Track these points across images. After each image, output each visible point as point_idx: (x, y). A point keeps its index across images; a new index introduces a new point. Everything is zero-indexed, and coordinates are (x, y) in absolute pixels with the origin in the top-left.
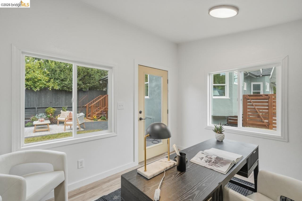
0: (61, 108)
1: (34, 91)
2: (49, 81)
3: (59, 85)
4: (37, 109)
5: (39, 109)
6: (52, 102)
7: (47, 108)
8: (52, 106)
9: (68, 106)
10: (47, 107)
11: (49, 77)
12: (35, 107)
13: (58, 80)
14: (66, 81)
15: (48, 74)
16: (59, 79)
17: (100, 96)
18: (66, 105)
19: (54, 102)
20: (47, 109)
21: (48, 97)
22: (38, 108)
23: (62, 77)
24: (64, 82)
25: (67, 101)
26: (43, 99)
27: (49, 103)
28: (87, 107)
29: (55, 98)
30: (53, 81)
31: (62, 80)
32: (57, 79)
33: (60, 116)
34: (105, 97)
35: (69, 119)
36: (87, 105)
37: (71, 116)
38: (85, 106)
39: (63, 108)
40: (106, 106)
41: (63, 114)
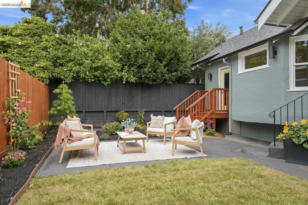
0: (135, 113)
1: (104, 85)
2: (122, 70)
3: (135, 75)
4: (106, 114)
5: (108, 113)
6: (124, 102)
7: (119, 111)
8: (123, 108)
9: (145, 110)
10: (118, 110)
11: (123, 62)
12: (103, 110)
13: (134, 66)
14: (144, 67)
15: (121, 58)
16: (135, 65)
17: (197, 92)
19: (127, 103)
20: (119, 113)
21: (120, 94)
22: (107, 111)
23: (140, 61)
24: (142, 70)
25: (143, 101)
26: (113, 98)
27: (120, 105)
29: (128, 97)
30: (127, 69)
31: (140, 67)
32: (132, 66)
33: (150, 124)
34: (211, 93)
35: (180, 131)
36: (176, 108)
37: (183, 125)
38: (174, 109)
39: (139, 112)
40: (212, 109)
41: (155, 121)
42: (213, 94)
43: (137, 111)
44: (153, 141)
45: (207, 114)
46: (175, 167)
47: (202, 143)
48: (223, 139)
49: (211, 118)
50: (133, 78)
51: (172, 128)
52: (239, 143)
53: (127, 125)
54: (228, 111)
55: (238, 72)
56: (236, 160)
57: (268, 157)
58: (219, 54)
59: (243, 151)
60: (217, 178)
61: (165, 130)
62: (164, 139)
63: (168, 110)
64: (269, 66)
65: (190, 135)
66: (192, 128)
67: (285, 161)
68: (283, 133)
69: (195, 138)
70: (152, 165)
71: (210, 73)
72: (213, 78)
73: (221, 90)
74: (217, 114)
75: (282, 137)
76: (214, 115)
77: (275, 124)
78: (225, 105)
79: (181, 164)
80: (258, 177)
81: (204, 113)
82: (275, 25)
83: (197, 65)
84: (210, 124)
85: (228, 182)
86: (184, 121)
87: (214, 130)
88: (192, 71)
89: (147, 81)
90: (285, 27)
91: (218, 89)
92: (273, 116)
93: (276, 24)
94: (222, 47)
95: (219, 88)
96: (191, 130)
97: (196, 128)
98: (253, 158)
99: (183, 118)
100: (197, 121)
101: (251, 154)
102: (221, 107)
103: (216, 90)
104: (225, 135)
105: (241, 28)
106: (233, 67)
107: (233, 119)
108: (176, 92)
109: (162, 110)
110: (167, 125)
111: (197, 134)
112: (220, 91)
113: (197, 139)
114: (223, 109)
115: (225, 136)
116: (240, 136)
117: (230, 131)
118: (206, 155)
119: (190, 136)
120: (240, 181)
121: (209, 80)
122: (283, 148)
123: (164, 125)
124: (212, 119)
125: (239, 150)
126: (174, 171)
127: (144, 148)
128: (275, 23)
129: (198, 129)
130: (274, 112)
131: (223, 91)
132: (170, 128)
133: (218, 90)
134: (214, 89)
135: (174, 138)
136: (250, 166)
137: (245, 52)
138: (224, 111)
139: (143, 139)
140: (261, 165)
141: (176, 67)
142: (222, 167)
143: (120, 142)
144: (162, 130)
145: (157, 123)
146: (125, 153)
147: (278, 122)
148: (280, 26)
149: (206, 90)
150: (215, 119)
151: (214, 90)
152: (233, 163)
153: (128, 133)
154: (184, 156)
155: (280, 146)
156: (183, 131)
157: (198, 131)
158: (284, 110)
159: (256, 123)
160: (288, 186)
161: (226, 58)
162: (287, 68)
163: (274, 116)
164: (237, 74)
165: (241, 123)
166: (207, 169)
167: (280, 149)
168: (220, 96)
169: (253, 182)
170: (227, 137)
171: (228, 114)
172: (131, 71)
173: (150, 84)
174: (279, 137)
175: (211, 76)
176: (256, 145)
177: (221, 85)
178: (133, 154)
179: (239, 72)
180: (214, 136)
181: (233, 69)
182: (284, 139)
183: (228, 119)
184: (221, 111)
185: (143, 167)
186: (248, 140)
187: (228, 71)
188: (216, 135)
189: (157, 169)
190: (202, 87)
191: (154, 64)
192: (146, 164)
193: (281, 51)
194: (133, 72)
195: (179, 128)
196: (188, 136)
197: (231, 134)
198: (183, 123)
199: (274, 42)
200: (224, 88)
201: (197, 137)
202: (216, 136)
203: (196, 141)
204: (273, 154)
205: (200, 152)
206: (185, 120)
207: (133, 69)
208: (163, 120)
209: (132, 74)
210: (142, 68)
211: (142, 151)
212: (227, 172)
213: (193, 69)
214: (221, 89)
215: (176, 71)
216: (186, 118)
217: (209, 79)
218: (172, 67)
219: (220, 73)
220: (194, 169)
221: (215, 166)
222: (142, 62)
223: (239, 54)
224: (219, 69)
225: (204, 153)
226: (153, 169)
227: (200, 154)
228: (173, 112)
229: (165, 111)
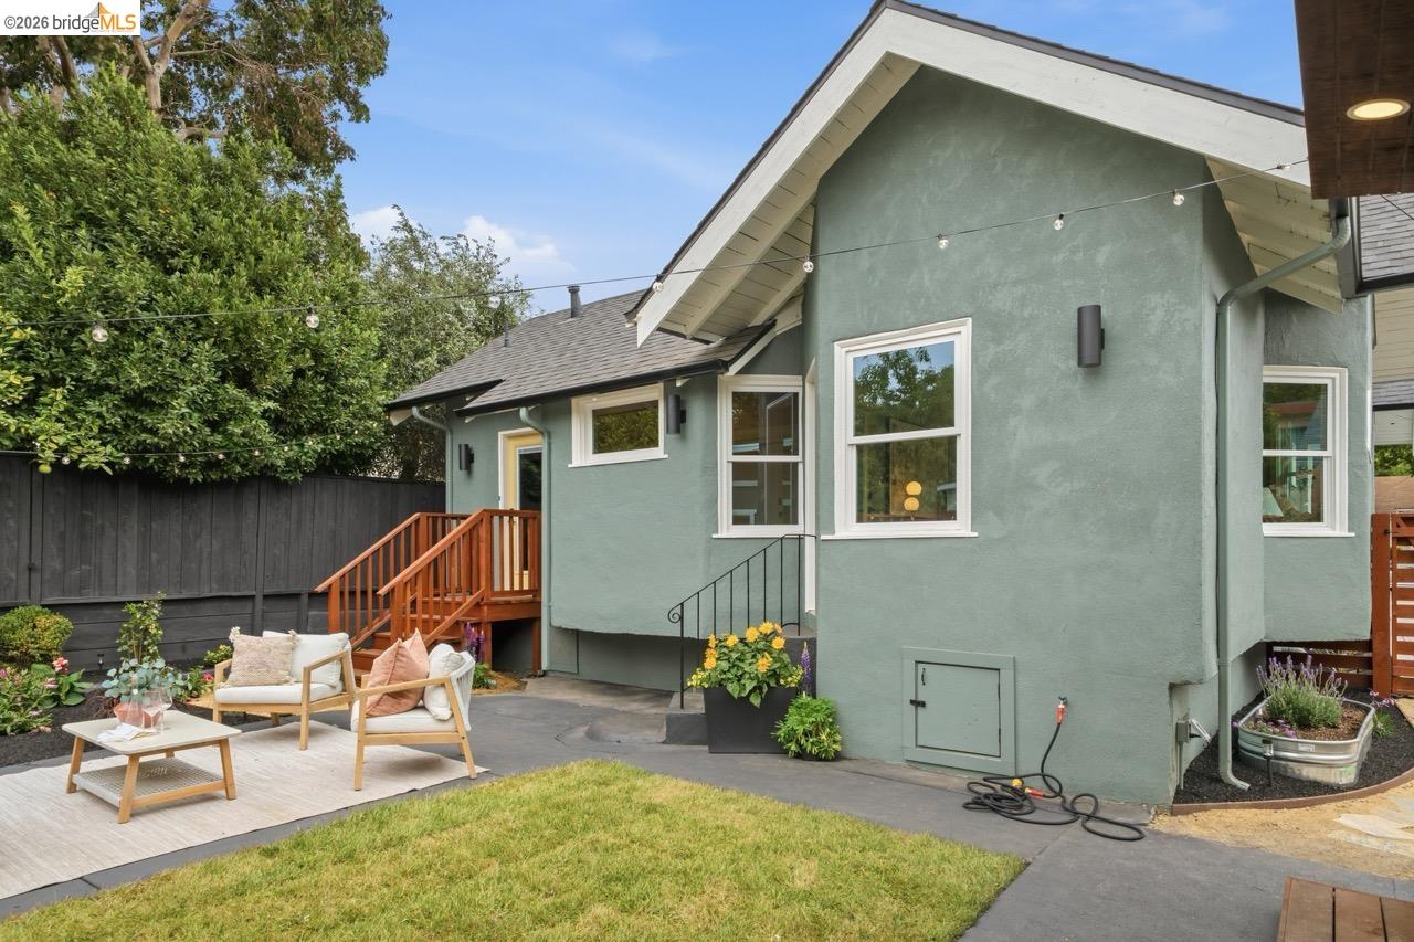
2: (28, 405)
3: (106, 433)
6: (37, 562)
8: (36, 591)
11: (32, 367)
13: (107, 394)
16: (108, 388)
17: (417, 521)
18: (148, 586)
19: (57, 564)
21: (11, 522)
25: (154, 556)
27: (13, 575)
28: (335, 599)
29: (63, 534)
30: (63, 404)
31: (137, 400)
32: (97, 390)
33: (227, 672)
34: (473, 529)
35: (385, 697)
36: (330, 586)
37: (400, 672)
38: (320, 588)
39: (132, 607)
40: (479, 589)
41: (253, 655)
42: (483, 532)
43: (123, 604)
45: (459, 604)
46: (385, 831)
47: (469, 728)
48: (522, 698)
49: (474, 619)
50: (101, 449)
51: (334, 679)
52: (573, 706)
53: (135, 692)
54: (536, 590)
55: (571, 463)
56: (580, 770)
57: (664, 743)
58: (500, 381)
59: (592, 735)
60: (536, 840)
61: (307, 691)
62: (303, 726)
63: (282, 589)
64: (666, 456)
65: (421, 702)
66: (432, 682)
67: (706, 748)
68: (704, 670)
69: (446, 714)
70: (292, 842)
71: (467, 446)
72: (476, 465)
73: (511, 518)
74: (496, 604)
75: (702, 680)
76: (485, 608)
77: (685, 636)
78: (526, 569)
79: (405, 818)
80: (648, 812)
81: (448, 603)
82: (684, 336)
83: (415, 411)
84: (472, 645)
85: (571, 844)
86: (403, 656)
87: (486, 666)
88: (389, 429)
89: (177, 471)
90: (707, 342)
91: (501, 514)
92: (677, 617)
93: (684, 333)
94: (510, 350)
95: (501, 508)
96: (428, 688)
97: (450, 680)
98: (626, 754)
99: (400, 647)
100: (443, 650)
101: (619, 742)
102: (510, 577)
103: (492, 517)
104: (525, 680)
105: (574, 290)
106: (553, 440)
107: (557, 622)
108: (317, 512)
109: (254, 593)
110: (313, 672)
111: (451, 700)
112: (506, 519)
113: (453, 715)
114: (516, 587)
115: (526, 683)
116: (576, 679)
117: (545, 665)
118: (482, 769)
119: (423, 708)
120: (602, 836)
121: (463, 473)
122: (703, 712)
123: (300, 671)
124: (477, 625)
125: (581, 732)
126: (387, 845)
127: (227, 782)
128: (681, 329)
129: (455, 683)
130: (682, 604)
131: (516, 519)
132: (326, 679)
133: (501, 517)
134: (485, 511)
135: (362, 724)
136: (620, 784)
137: (595, 399)
138: (521, 592)
139: (222, 743)
140: (652, 773)
141: (318, 410)
142: (545, 800)
144: (291, 692)
145: (264, 664)
146: (135, 814)
147: (690, 633)
148: (694, 339)
149: (448, 512)
150: (490, 626)
151: (486, 516)
152: (571, 781)
153: (135, 722)
154: (402, 786)
155: (697, 705)
156: (397, 695)
157: (457, 690)
158: (706, 597)
159: (627, 634)
160: (719, 822)
161: (530, 408)
162: (711, 468)
163: (681, 618)
164: (570, 466)
165: (579, 638)
166: (496, 816)
167: (695, 716)
168: (508, 537)
169: (636, 829)
170: (533, 688)
171: (536, 604)
172: (87, 413)
173: (192, 481)
174: (694, 683)
175: (469, 459)
176: (626, 709)
177: (509, 495)
178: (177, 814)
179: (577, 462)
180: (488, 688)
181: (553, 446)
182: (706, 686)
183: (540, 618)
184: (512, 592)
185: (256, 855)
186: (603, 692)
187: (536, 444)
188: (494, 682)
189: (319, 853)
190: (433, 497)
191: (215, 395)
192: (261, 842)
193: (696, 411)
194: (99, 422)
195: (380, 683)
196: (416, 708)
197: (545, 674)
198: (398, 664)
199: (679, 384)
200: (518, 509)
201: (451, 709)
202: (496, 687)
203: (449, 726)
204: (679, 731)
205: (460, 757)
206: (405, 653)
207: (93, 405)
208: (293, 649)
209: (96, 430)
210: (150, 405)
211: (223, 790)
212: (560, 814)
213: (395, 421)
214: (511, 513)
215: (320, 428)
216: (406, 644)
217: (461, 469)
218: (300, 407)
219: (506, 451)
220: (456, 825)
221: (521, 802)
222: (151, 378)
223: (574, 401)
224: (501, 434)
225: (477, 762)
226: (298, 855)
227: (462, 770)
228: (305, 599)
229: (266, 597)
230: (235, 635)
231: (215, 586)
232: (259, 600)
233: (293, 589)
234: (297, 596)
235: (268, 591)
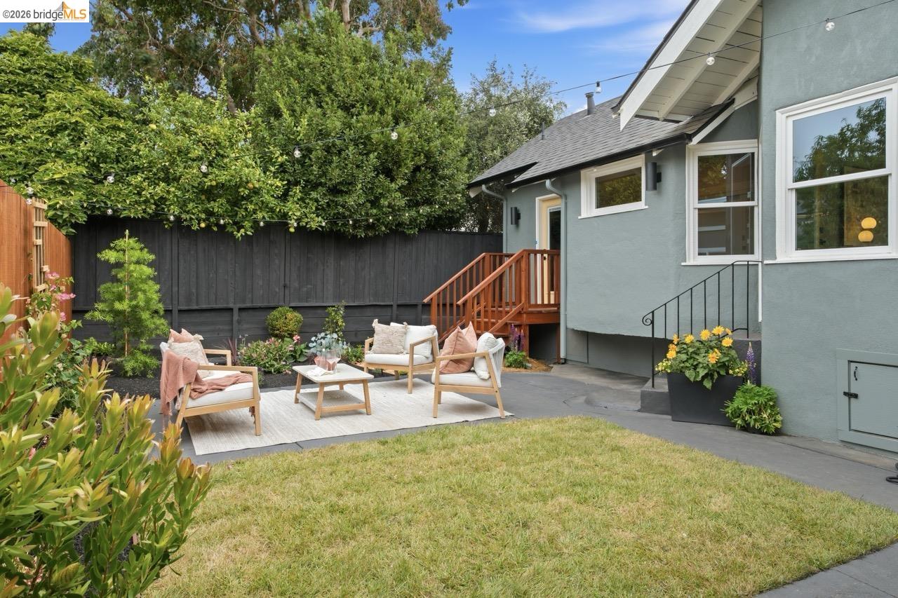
0: (319, 311)
1: (234, 236)
2: (284, 197)
3: (319, 210)
4: (239, 316)
5: (244, 314)
6: (287, 283)
7: (274, 308)
8: (287, 299)
9: (344, 303)
10: (272, 304)
11: (287, 176)
12: (231, 305)
13: (320, 188)
14: (346, 193)
15: (282, 165)
16: (321, 184)
17: (484, 258)
18: (338, 297)
19: (296, 285)
20: (275, 313)
21: (277, 261)
22: (240, 309)
23: (335, 174)
24: (340, 199)
25: (341, 280)
26: (259, 272)
27: (277, 290)
28: (434, 308)
29: (299, 268)
30: (299, 195)
31: (334, 190)
32: (315, 186)
33: (371, 345)
34: (518, 261)
35: (451, 362)
36: (432, 299)
37: (459, 347)
38: (426, 301)
39: (330, 309)
40: (520, 302)
41: (384, 335)
42: (523, 265)
43: (325, 307)
44: (381, 386)
45: (507, 312)
46: (445, 440)
47: (500, 386)
48: (547, 376)
49: (517, 323)
50: (316, 219)
51: (428, 353)
52: (581, 384)
53: (324, 350)
54: (557, 305)
55: (580, 215)
56: (572, 421)
57: (639, 411)
58: (535, 163)
59: (589, 402)
60: (533, 456)
61: (412, 358)
62: (409, 380)
63: (408, 302)
64: (647, 207)
65: (473, 368)
66: (478, 355)
67: (670, 417)
68: (668, 360)
69: (486, 375)
70: (394, 439)
71: (516, 208)
72: (522, 221)
73: (542, 255)
74: (532, 313)
75: (666, 367)
76: (525, 315)
77: (655, 337)
78: (553, 290)
79: (458, 435)
80: (613, 450)
81: (501, 312)
82: (657, 119)
83: (484, 187)
84: (515, 340)
85: (554, 461)
86: (461, 337)
87: (524, 353)
88: (469, 200)
89: (351, 231)
90: (678, 122)
91: (536, 252)
92: (649, 322)
93: (658, 117)
94: (544, 141)
95: (537, 248)
96: (476, 358)
97: (488, 354)
98: (609, 415)
99: (458, 332)
100: (487, 336)
101: (606, 407)
102: (542, 295)
103: (529, 254)
104: (552, 365)
105: (589, 96)
106: (569, 200)
107: (570, 326)
108: (427, 253)
109: (392, 303)
110: (415, 347)
111: (489, 367)
112: (539, 256)
113: (490, 377)
114: (546, 302)
115: (552, 367)
116: (587, 367)
117: (562, 355)
118: (509, 414)
119: (474, 371)
120: (576, 459)
121: (514, 226)
122: (667, 391)
123: (408, 347)
124: (519, 326)
125: (582, 399)
126: (444, 448)
127: (367, 405)
128: (655, 115)
129: (491, 356)
130: (653, 312)
131: (546, 255)
132: (423, 352)
133: (536, 255)
134: (524, 250)
135: (437, 378)
136: (599, 432)
137: (595, 170)
138: (549, 305)
139: (364, 382)
140: (623, 428)
141: (427, 191)
142: (543, 435)
143: (302, 391)
144: (404, 359)
145: (390, 341)
146: (322, 417)
147: (659, 334)
148: (665, 120)
149: (504, 252)
150: (528, 328)
151: (525, 255)
152: (566, 426)
153: (324, 367)
154: (460, 418)
155: (662, 386)
156: (458, 361)
157: (493, 360)
158: (672, 307)
159: (617, 335)
160: (663, 463)
161: (553, 180)
162: (681, 214)
163: (652, 322)
164: (579, 218)
165: (588, 337)
166: (513, 440)
167: (662, 393)
168: (541, 268)
169: (601, 459)
170: (556, 370)
171: (558, 313)
172: (311, 199)
173: (359, 236)
174: (660, 369)
175: (517, 217)
176: (617, 388)
177: (543, 241)
178: (343, 419)
179: (584, 215)
180: (526, 368)
181: (568, 205)
182: (669, 371)
183: (559, 324)
184: (543, 305)
185: (376, 443)
186: (603, 377)
187: (558, 204)
188: (530, 365)
189: (408, 447)
190: (493, 242)
191: (372, 184)
192: (380, 438)
193: (670, 174)
194: (316, 204)
195: (448, 354)
196: (469, 371)
197: (565, 361)
198: (458, 342)
199: (654, 154)
200: (549, 249)
201: (489, 373)
202: (531, 368)
203: (488, 384)
204: (650, 404)
205: (496, 406)
206: (461, 335)
207: (314, 194)
208: (405, 334)
209: (314, 208)
210: (341, 192)
211: (364, 409)
212: (552, 444)
213: (472, 195)
214: (542, 252)
215: (428, 202)
216: (464, 331)
217: (512, 224)
218: (418, 190)
219: (540, 210)
220: (485, 442)
221: (529, 434)
222: (341, 177)
223: (583, 172)
224: (537, 199)
225: (506, 408)
226: (398, 447)
227: (497, 413)
228: (420, 307)
229: (399, 306)
230: (376, 324)
231: (372, 299)
232: (395, 307)
233: (413, 302)
234: (415, 306)
235: (399, 302)
